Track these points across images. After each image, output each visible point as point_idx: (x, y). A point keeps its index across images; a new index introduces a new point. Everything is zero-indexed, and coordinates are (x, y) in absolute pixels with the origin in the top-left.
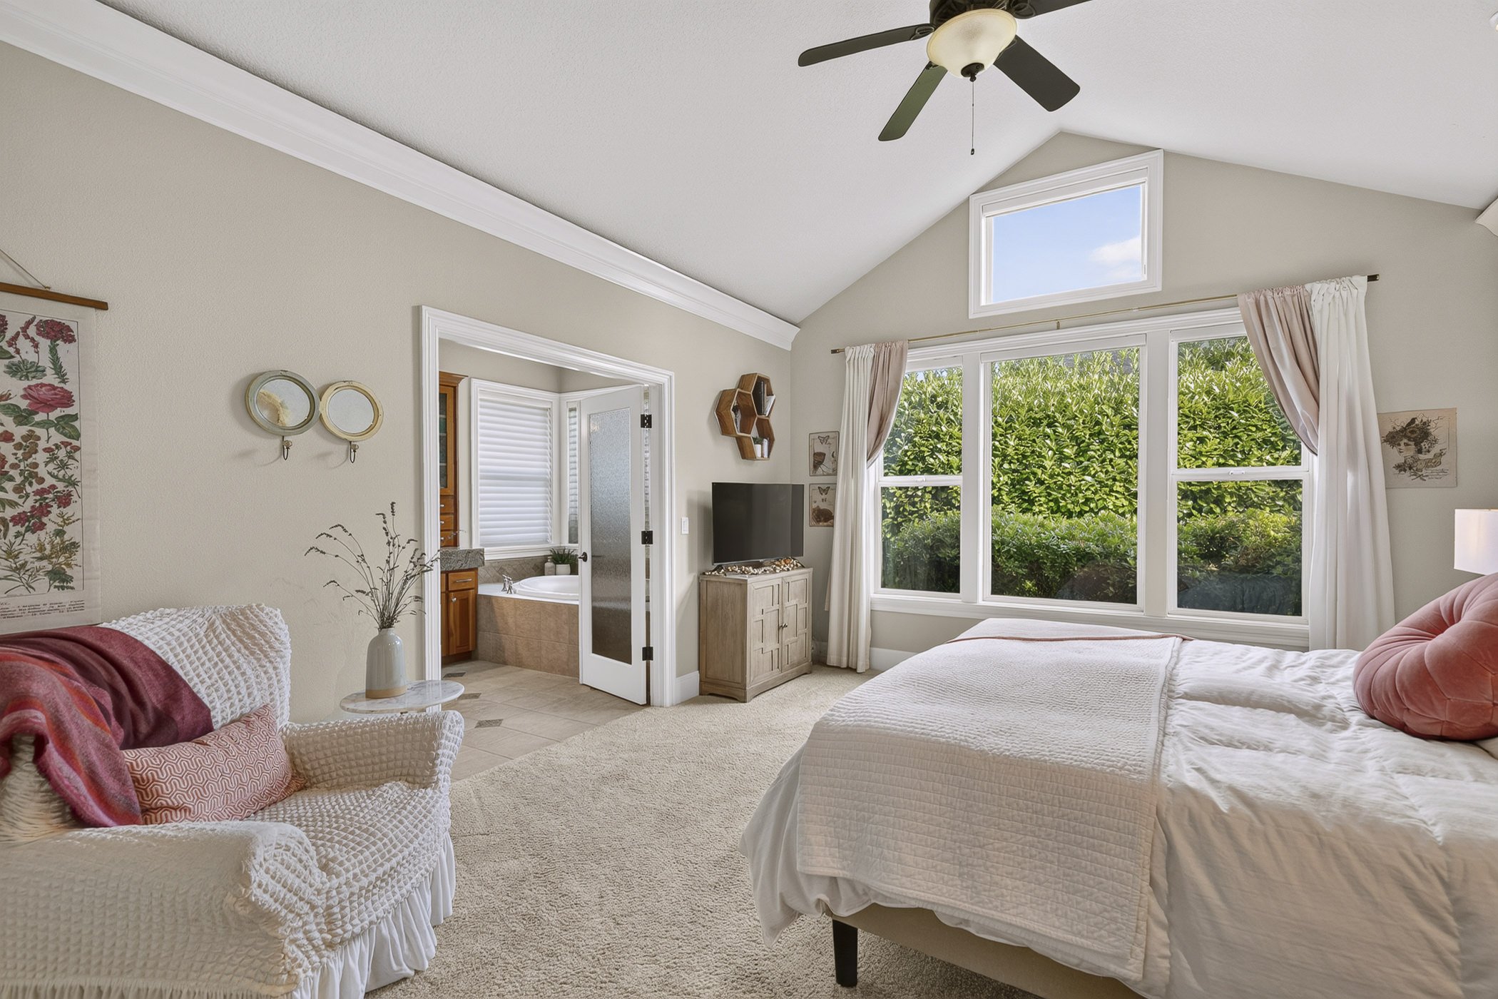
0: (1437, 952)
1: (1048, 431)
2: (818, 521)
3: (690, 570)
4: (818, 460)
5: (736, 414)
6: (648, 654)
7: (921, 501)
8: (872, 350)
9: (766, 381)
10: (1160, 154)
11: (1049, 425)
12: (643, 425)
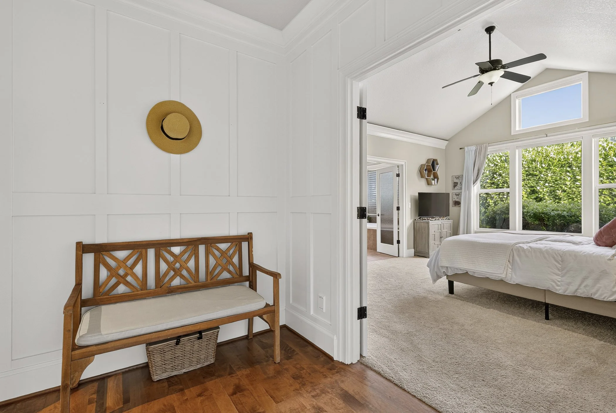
0: (557, 267)
1: (568, 169)
2: (456, 205)
3: (411, 219)
4: (455, 185)
5: (426, 171)
6: (398, 242)
7: (506, 200)
8: (475, 147)
9: (436, 160)
10: (587, 74)
11: (570, 167)
12: (397, 176)
